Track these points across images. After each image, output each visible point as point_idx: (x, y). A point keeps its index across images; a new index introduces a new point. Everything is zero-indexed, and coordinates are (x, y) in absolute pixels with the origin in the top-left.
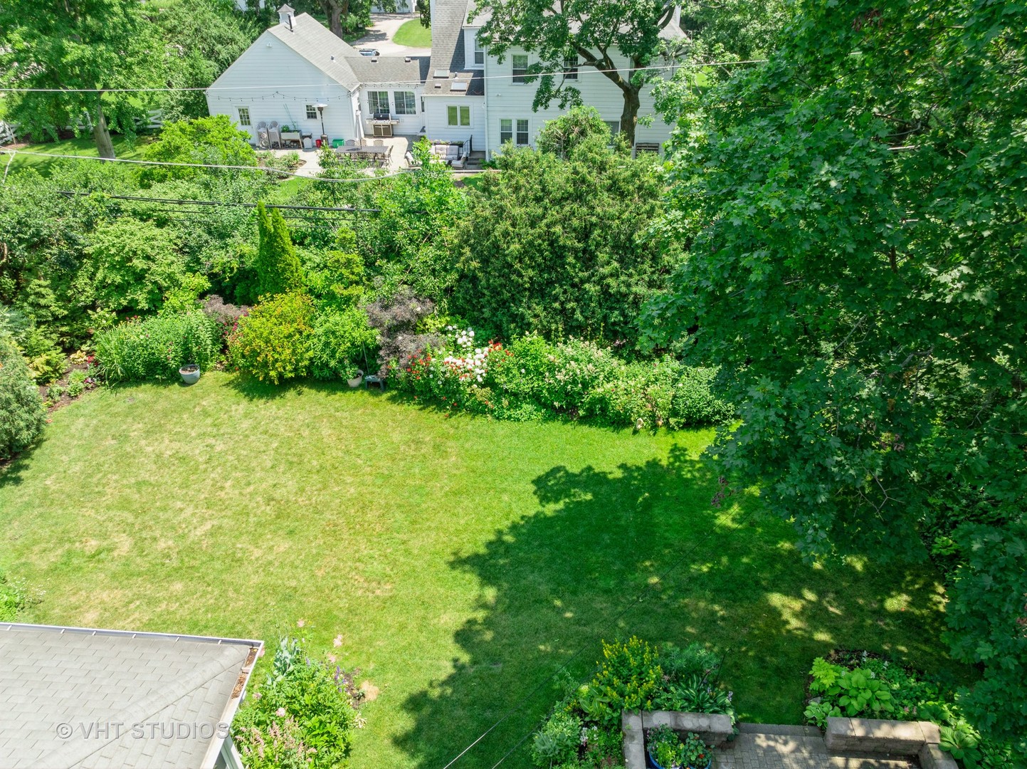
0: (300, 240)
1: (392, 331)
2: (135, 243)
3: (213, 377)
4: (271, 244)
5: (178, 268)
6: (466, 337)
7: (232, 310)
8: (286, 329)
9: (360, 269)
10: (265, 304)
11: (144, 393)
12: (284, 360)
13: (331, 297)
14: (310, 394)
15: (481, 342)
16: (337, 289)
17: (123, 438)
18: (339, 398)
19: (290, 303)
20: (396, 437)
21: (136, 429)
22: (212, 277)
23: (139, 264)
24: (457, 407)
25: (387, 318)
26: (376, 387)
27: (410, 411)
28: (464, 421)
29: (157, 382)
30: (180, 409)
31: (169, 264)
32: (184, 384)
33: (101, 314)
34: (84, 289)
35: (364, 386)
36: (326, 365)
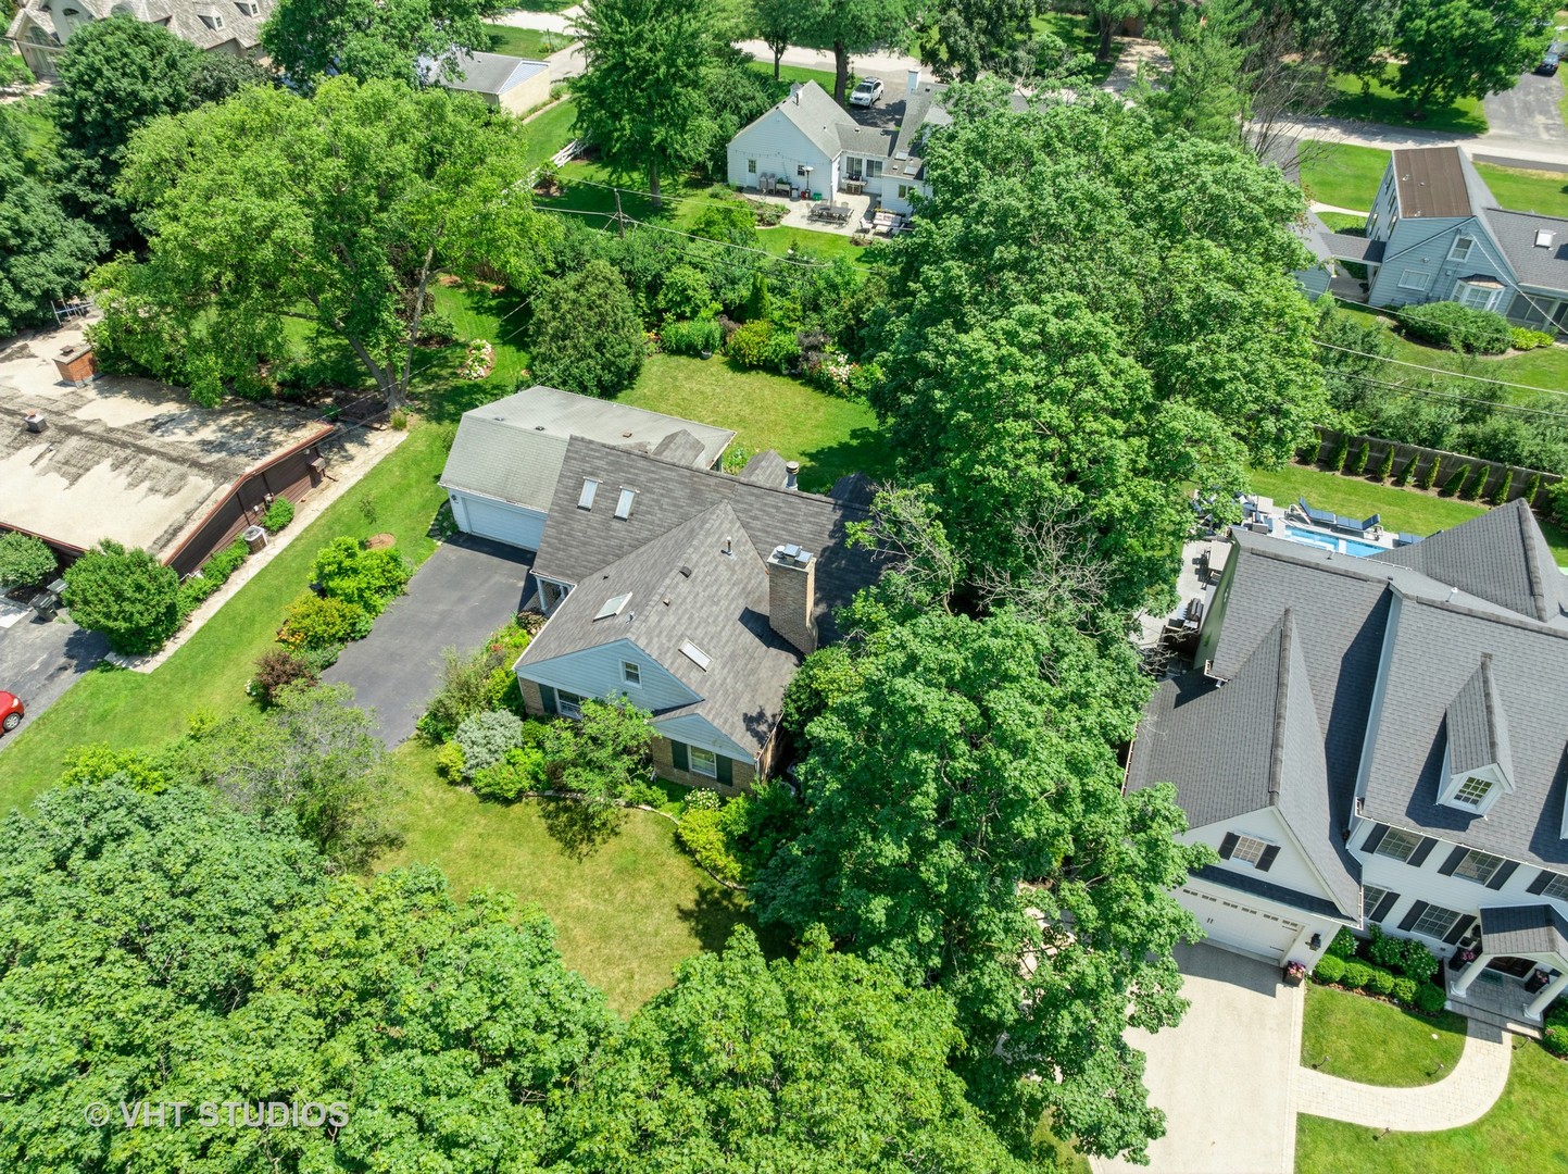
0: (772, 290)
1: (808, 348)
2: (690, 282)
3: (717, 358)
4: (757, 294)
5: (707, 298)
6: (842, 359)
7: (731, 324)
8: (757, 339)
9: (800, 314)
10: (749, 324)
11: (683, 360)
12: (753, 355)
13: (782, 325)
14: (762, 375)
15: (849, 362)
16: (786, 323)
17: (675, 379)
18: (776, 379)
19: (760, 326)
20: (798, 400)
21: (681, 376)
22: (725, 305)
23: (690, 292)
24: (831, 393)
25: (806, 342)
26: (794, 377)
27: (809, 390)
28: (832, 400)
29: (690, 356)
30: (701, 370)
31: (706, 294)
32: (703, 358)
33: (668, 316)
34: (661, 302)
35: (790, 375)
36: (772, 361)
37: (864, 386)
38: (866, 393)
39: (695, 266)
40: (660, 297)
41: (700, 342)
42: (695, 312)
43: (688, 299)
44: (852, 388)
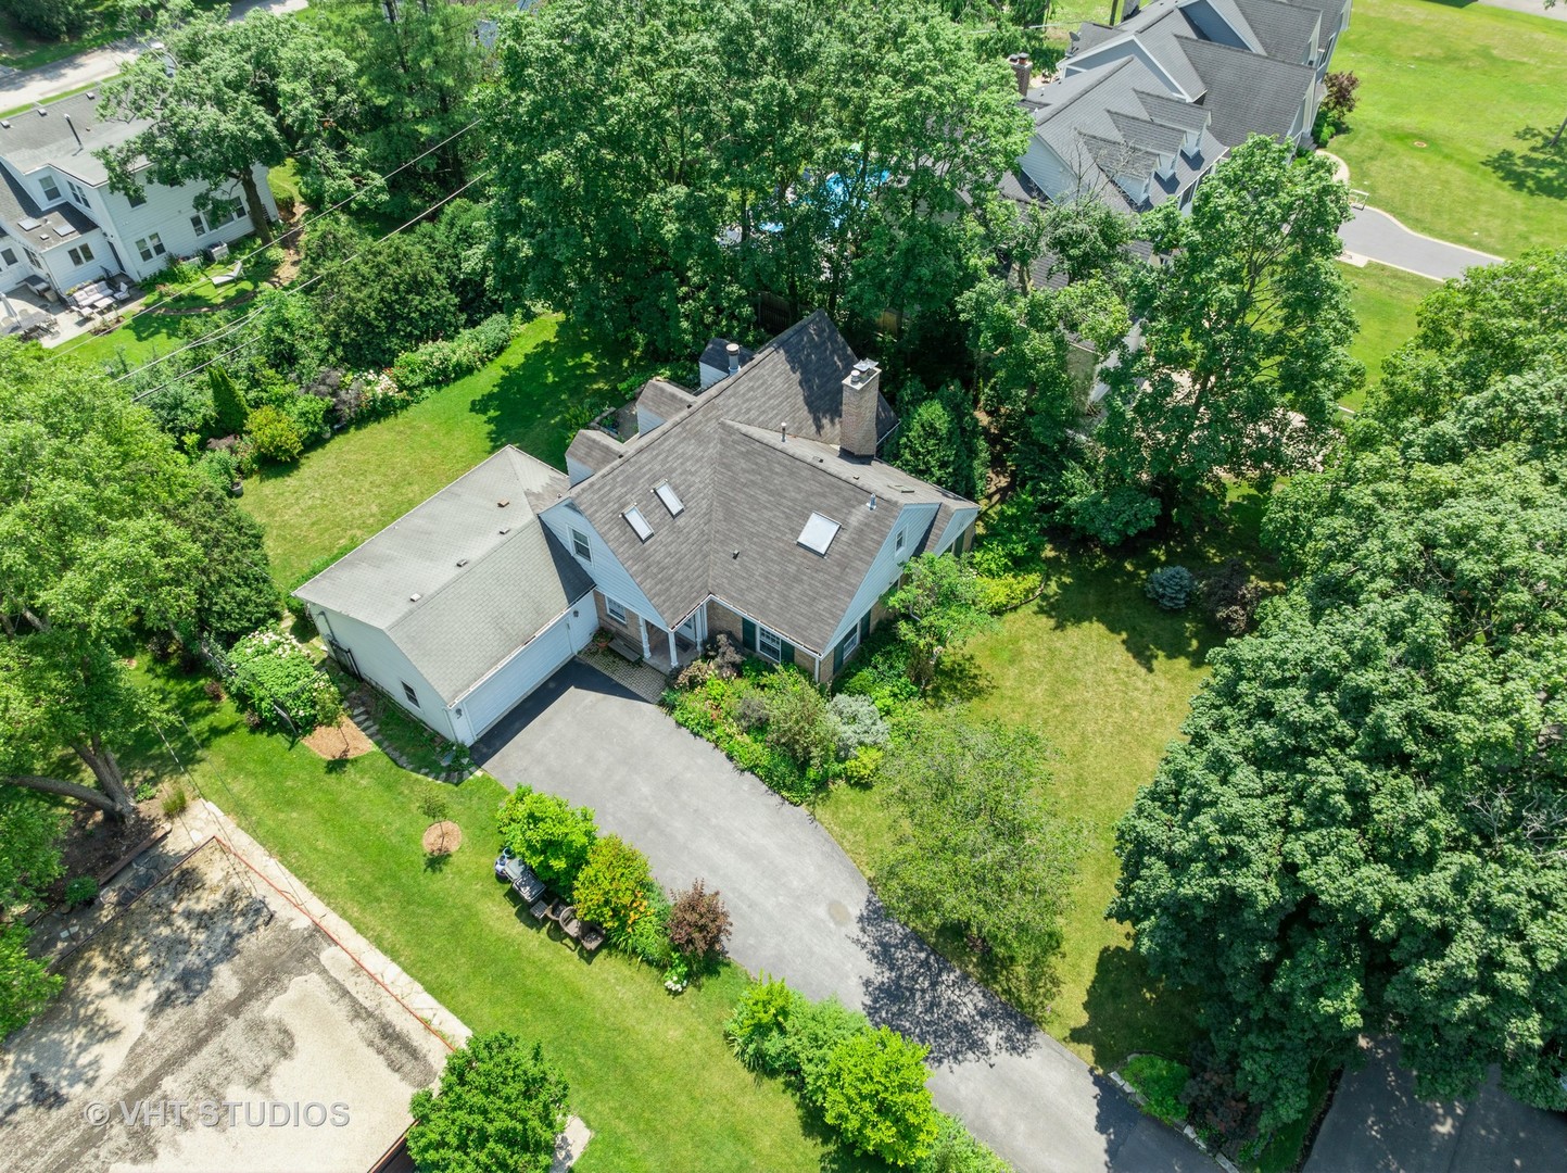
3: (247, 484)
6: (370, 375)
7: (230, 440)
15: (380, 372)
19: (258, 416)
22: (199, 430)
27: (371, 427)
35: (335, 433)
36: (312, 433)
37: (419, 378)
38: (427, 383)
44: (410, 389)
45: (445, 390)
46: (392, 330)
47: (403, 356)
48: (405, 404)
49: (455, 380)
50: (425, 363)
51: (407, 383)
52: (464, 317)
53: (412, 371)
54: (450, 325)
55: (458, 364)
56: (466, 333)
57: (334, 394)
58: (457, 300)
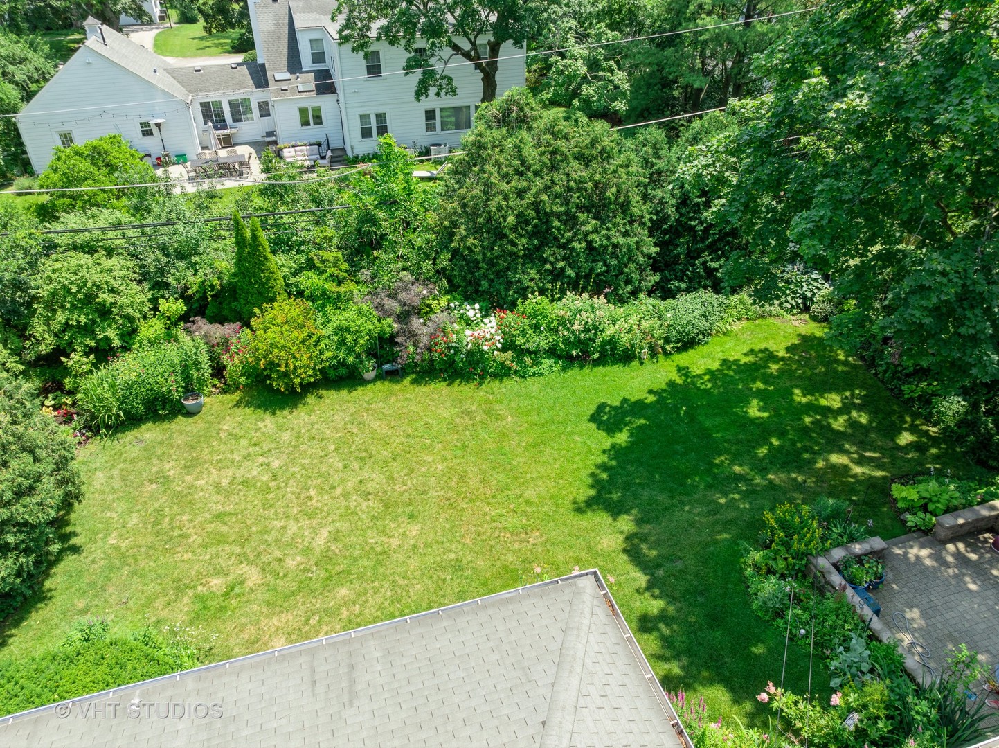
2: (96, 277)
4: (248, 254)
6: (472, 311)
8: (294, 336)
11: (150, 433)
12: (303, 365)
13: (327, 296)
15: (489, 311)
16: (332, 287)
23: (107, 298)
24: (484, 375)
26: (394, 376)
27: (440, 388)
29: (162, 419)
30: (204, 438)
32: (189, 414)
33: (77, 359)
34: (43, 337)
35: (382, 377)
36: (343, 364)
37: (543, 341)
38: (552, 352)
39: (90, 249)
40: (38, 328)
41: (172, 385)
42: (129, 334)
43: (105, 312)
44: (521, 352)
45: (575, 372)
46: (532, 256)
47: (534, 300)
48: (503, 372)
49: (596, 363)
50: (562, 321)
51: (520, 341)
52: (653, 278)
53: (536, 327)
54: (628, 281)
55: (612, 342)
56: (647, 303)
57: (403, 317)
58: (654, 250)
